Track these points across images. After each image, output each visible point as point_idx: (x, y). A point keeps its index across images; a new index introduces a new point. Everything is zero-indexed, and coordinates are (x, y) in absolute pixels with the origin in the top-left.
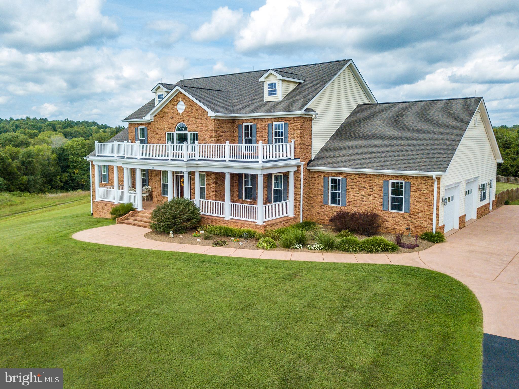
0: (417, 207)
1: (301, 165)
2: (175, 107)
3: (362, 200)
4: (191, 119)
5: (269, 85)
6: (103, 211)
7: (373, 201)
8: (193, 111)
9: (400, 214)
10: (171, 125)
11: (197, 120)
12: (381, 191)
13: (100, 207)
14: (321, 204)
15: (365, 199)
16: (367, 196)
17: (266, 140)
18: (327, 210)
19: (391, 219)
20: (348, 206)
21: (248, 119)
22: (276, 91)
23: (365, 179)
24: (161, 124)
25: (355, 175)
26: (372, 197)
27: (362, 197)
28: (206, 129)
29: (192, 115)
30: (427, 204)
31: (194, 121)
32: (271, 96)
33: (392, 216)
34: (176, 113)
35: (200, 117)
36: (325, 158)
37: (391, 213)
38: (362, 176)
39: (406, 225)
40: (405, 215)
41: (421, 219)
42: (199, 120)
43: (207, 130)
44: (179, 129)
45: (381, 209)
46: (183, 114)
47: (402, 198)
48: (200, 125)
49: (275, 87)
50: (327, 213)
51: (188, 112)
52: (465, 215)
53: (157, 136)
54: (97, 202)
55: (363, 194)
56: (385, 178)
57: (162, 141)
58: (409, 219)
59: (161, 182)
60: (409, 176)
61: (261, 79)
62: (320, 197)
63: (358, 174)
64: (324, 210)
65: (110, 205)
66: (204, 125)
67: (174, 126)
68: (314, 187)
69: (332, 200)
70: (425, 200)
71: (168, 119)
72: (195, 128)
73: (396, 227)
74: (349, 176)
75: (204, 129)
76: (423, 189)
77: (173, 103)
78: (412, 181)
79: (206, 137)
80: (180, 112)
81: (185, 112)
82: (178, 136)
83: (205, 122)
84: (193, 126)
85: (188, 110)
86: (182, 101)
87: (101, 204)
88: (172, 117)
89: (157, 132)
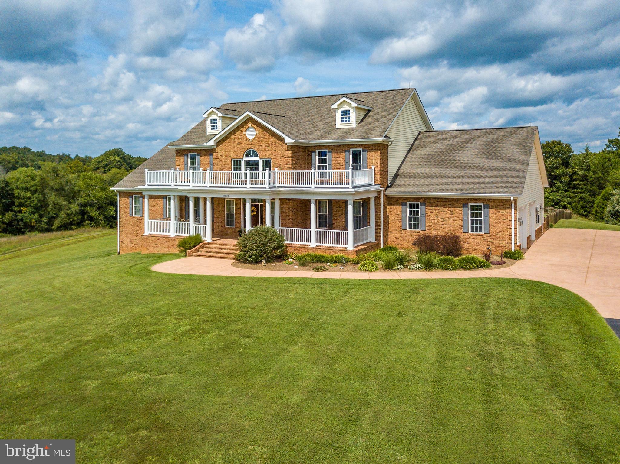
0: (496, 228)
1: (381, 191)
2: (244, 133)
3: (442, 223)
4: (264, 145)
5: (342, 112)
6: (155, 245)
7: (453, 224)
8: (266, 137)
9: (480, 235)
10: (239, 151)
11: (270, 146)
12: (461, 214)
13: (151, 241)
14: (399, 229)
15: (445, 223)
16: (447, 219)
17: (343, 167)
18: (406, 235)
19: (472, 240)
20: (428, 229)
21: (322, 146)
22: (349, 118)
23: (445, 203)
24: (226, 150)
25: (434, 200)
26: (451, 220)
27: (442, 220)
28: (282, 155)
29: (265, 141)
30: (505, 225)
31: (267, 148)
32: (344, 123)
33: (472, 237)
35: (274, 144)
36: (401, 183)
37: (471, 235)
38: (441, 200)
39: (486, 245)
40: (485, 236)
41: (500, 239)
42: (273, 146)
43: (283, 157)
44: (247, 156)
45: (461, 231)
46: (253, 140)
47: (482, 220)
48: (274, 152)
49: (349, 114)
50: (406, 238)
51: (259, 138)
52: (530, 236)
53: (221, 163)
54: (146, 236)
55: (443, 217)
56: (464, 202)
57: (226, 168)
58: (489, 240)
59: (224, 212)
60: (488, 199)
61: (334, 106)
62: (398, 222)
63: (438, 198)
64: (402, 235)
65: (164, 238)
66: (278, 151)
67: (242, 153)
68: (392, 213)
69: (410, 225)
70: (503, 221)
71: (235, 145)
72: (268, 155)
73: (477, 248)
74: (428, 201)
75: (278, 156)
76: (501, 211)
77: (242, 129)
78: (491, 204)
79: (281, 164)
80: (250, 138)
81: (256, 139)
82: (247, 163)
83: (280, 149)
84: (265, 153)
85: (259, 136)
86: (252, 127)
87: (152, 238)
88: (240, 143)
89: (221, 158)
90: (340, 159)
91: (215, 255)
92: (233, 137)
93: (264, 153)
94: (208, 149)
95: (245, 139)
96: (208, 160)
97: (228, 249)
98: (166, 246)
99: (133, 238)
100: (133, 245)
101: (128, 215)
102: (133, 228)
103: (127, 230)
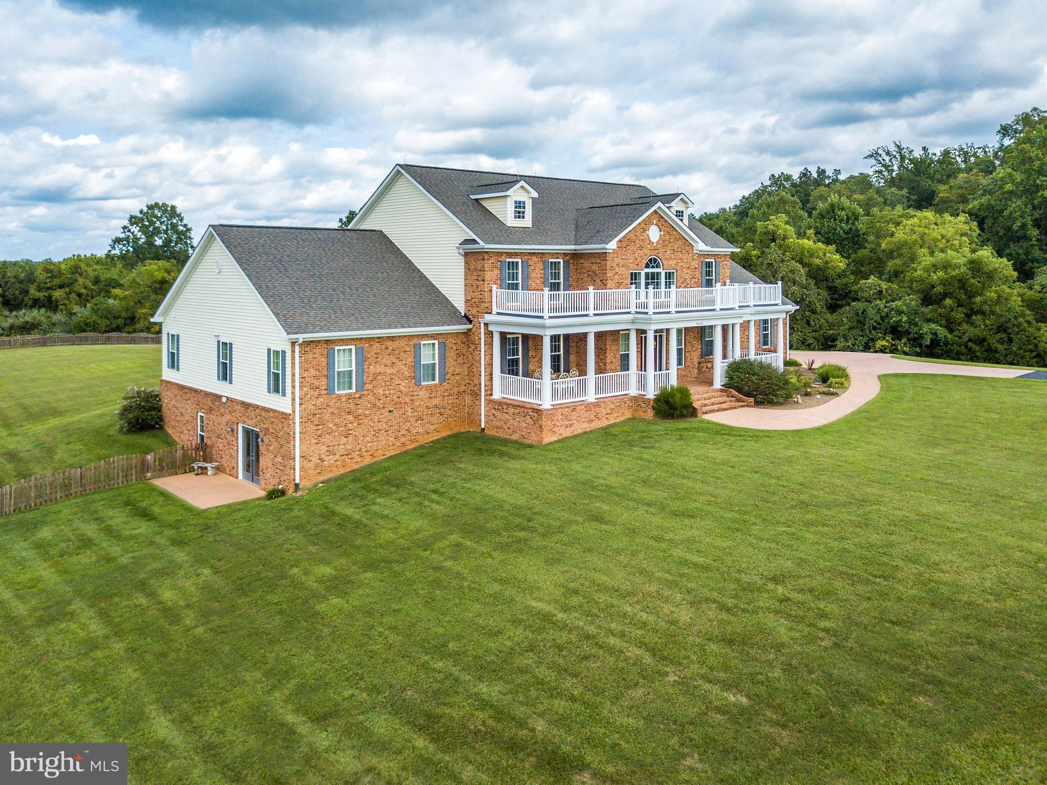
2: (647, 232)
4: (669, 251)
6: (567, 423)
8: (671, 240)
10: (640, 259)
11: (676, 253)
13: (561, 417)
24: (624, 257)
28: (687, 266)
29: (670, 246)
31: (672, 255)
34: (648, 242)
35: (680, 250)
42: (679, 253)
43: (689, 268)
44: (647, 266)
46: (657, 243)
48: (679, 261)
51: (664, 241)
53: (616, 277)
57: (624, 284)
65: (583, 407)
66: (684, 261)
67: (644, 261)
71: (636, 250)
72: (673, 265)
75: (683, 266)
77: (644, 227)
79: (686, 277)
80: (653, 240)
81: (660, 242)
82: (647, 275)
83: (686, 257)
84: (670, 262)
85: (664, 238)
86: (657, 225)
88: (641, 248)
89: (617, 270)
91: (715, 407)
92: (634, 236)
94: (541, 253)
96: (540, 271)
98: (586, 420)
99: (336, 443)
100: (338, 456)
101: (323, 392)
102: (336, 421)
103: (320, 427)
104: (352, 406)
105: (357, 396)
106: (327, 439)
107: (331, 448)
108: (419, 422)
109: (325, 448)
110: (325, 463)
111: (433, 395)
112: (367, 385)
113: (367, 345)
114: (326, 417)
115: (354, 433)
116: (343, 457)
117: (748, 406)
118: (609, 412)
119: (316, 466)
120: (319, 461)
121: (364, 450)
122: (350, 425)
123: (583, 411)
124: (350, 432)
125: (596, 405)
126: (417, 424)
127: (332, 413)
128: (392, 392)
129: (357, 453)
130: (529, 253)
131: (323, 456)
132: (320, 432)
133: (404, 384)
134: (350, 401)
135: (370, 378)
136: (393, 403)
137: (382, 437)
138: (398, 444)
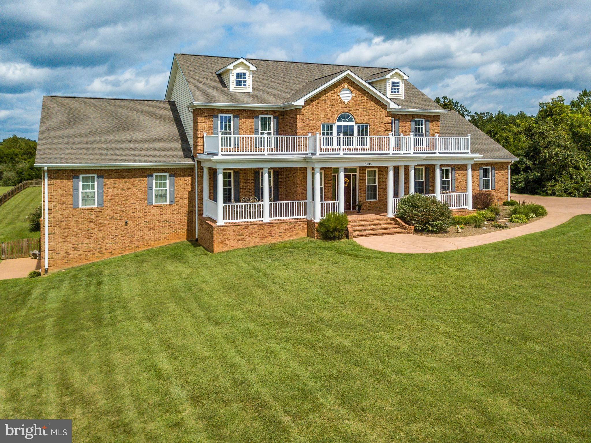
0: (499, 185)
2: (338, 93)
4: (361, 110)
6: (239, 237)
7: (473, 184)
8: (364, 100)
9: (488, 191)
10: (331, 114)
11: (369, 111)
12: (478, 175)
13: (232, 233)
22: (399, 89)
24: (314, 112)
28: (381, 121)
29: (362, 105)
30: (503, 182)
31: (365, 112)
32: (394, 93)
35: (373, 108)
37: (484, 191)
40: (492, 192)
41: (501, 193)
42: (372, 111)
43: (383, 123)
44: (339, 120)
45: (478, 189)
46: (349, 103)
47: (489, 179)
48: (372, 117)
51: (356, 101)
53: (307, 128)
54: (220, 227)
56: (480, 166)
58: (494, 194)
60: (494, 163)
61: (388, 77)
65: (255, 226)
66: (377, 117)
67: (335, 116)
71: (326, 107)
72: (366, 120)
74: (456, 167)
75: (377, 121)
76: (502, 171)
77: (335, 89)
78: (496, 166)
79: (380, 130)
80: (345, 101)
81: (352, 102)
82: (339, 127)
83: (379, 114)
84: (363, 118)
85: (356, 99)
86: (348, 88)
87: (234, 227)
88: (333, 106)
89: (308, 122)
90: (406, 128)
91: (372, 232)
92: (324, 97)
93: (361, 118)
94: (251, 110)
95: (339, 101)
96: (250, 124)
97: (378, 224)
98: (259, 236)
99: (80, 242)
100: (81, 252)
101: (69, 206)
102: (80, 227)
103: (67, 230)
104: (94, 217)
105: (98, 210)
106: (73, 239)
107: (76, 246)
108: (151, 231)
109: (70, 245)
110: (71, 256)
111: (163, 213)
112: (106, 203)
113: (106, 174)
114: (72, 224)
115: (95, 236)
116: (86, 253)
117: (408, 233)
118: (283, 231)
119: (64, 258)
120: (65, 254)
121: (103, 248)
122: (92, 231)
123: (256, 230)
124: (92, 235)
125: (271, 224)
126: (149, 233)
127: (77, 221)
128: (127, 208)
129: (98, 250)
130: (240, 110)
131: (69, 251)
132: (66, 234)
133: (137, 203)
134: (92, 213)
135: (109, 198)
136: (129, 216)
137: (119, 240)
138: (133, 246)
